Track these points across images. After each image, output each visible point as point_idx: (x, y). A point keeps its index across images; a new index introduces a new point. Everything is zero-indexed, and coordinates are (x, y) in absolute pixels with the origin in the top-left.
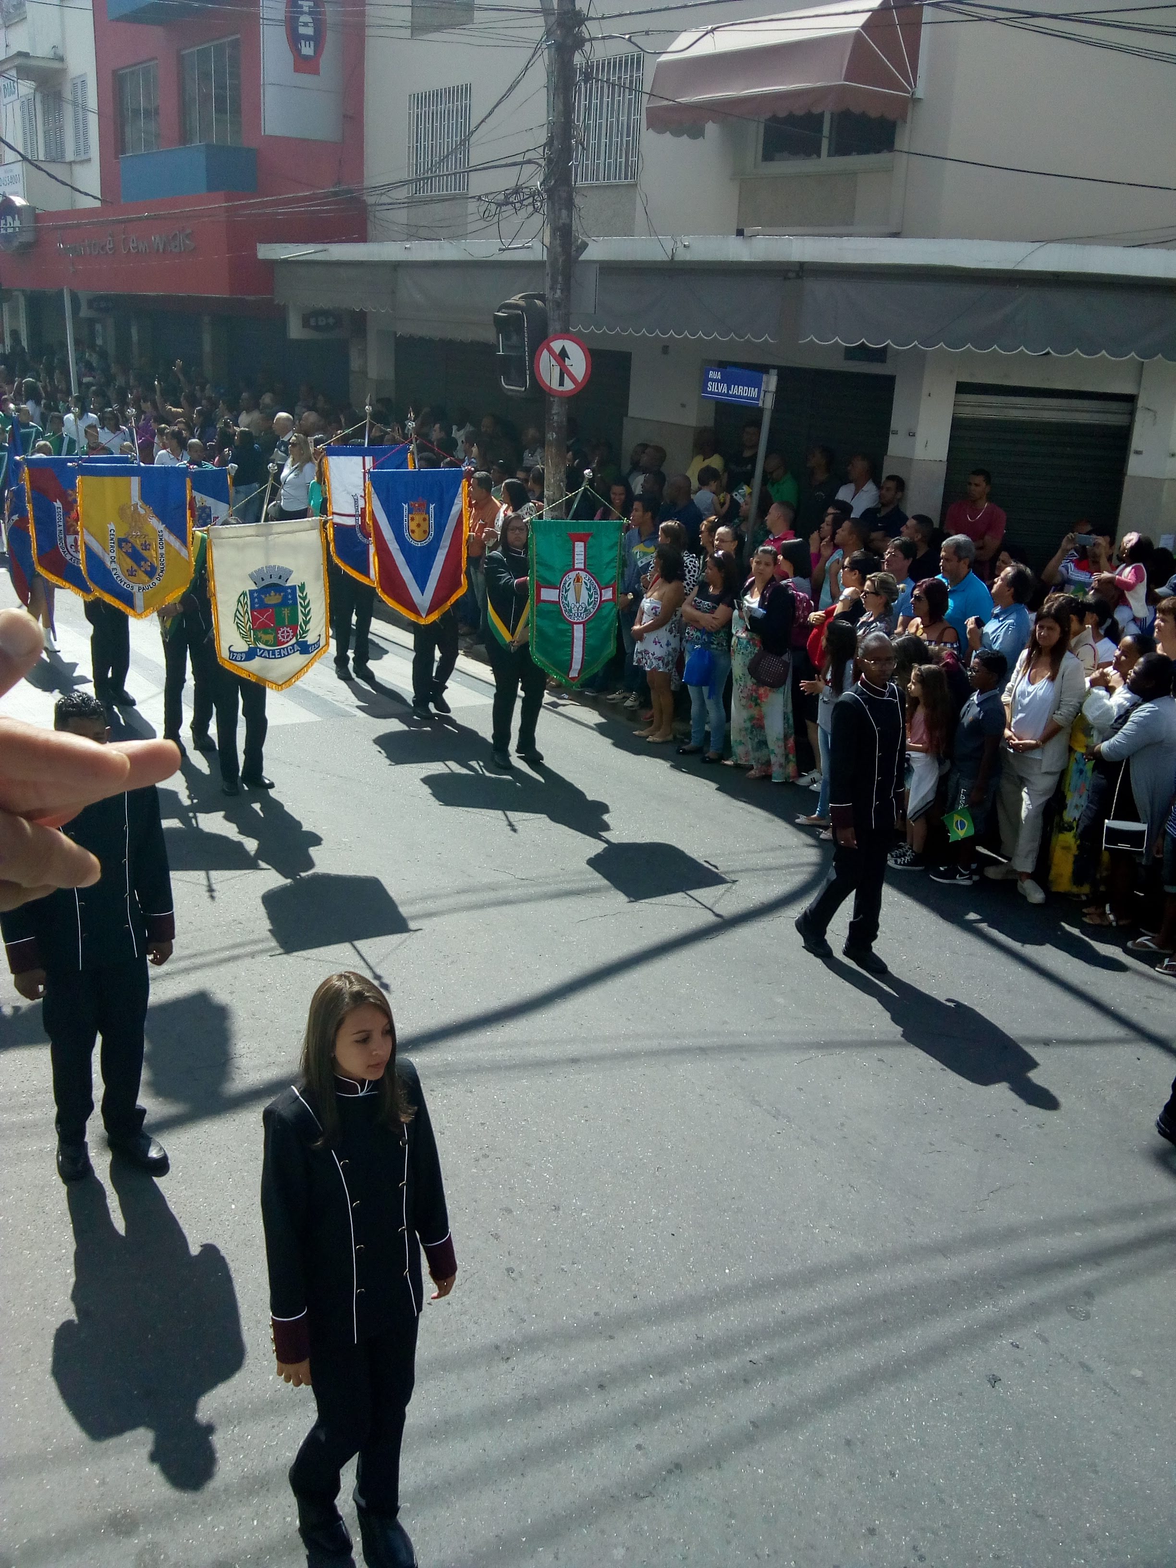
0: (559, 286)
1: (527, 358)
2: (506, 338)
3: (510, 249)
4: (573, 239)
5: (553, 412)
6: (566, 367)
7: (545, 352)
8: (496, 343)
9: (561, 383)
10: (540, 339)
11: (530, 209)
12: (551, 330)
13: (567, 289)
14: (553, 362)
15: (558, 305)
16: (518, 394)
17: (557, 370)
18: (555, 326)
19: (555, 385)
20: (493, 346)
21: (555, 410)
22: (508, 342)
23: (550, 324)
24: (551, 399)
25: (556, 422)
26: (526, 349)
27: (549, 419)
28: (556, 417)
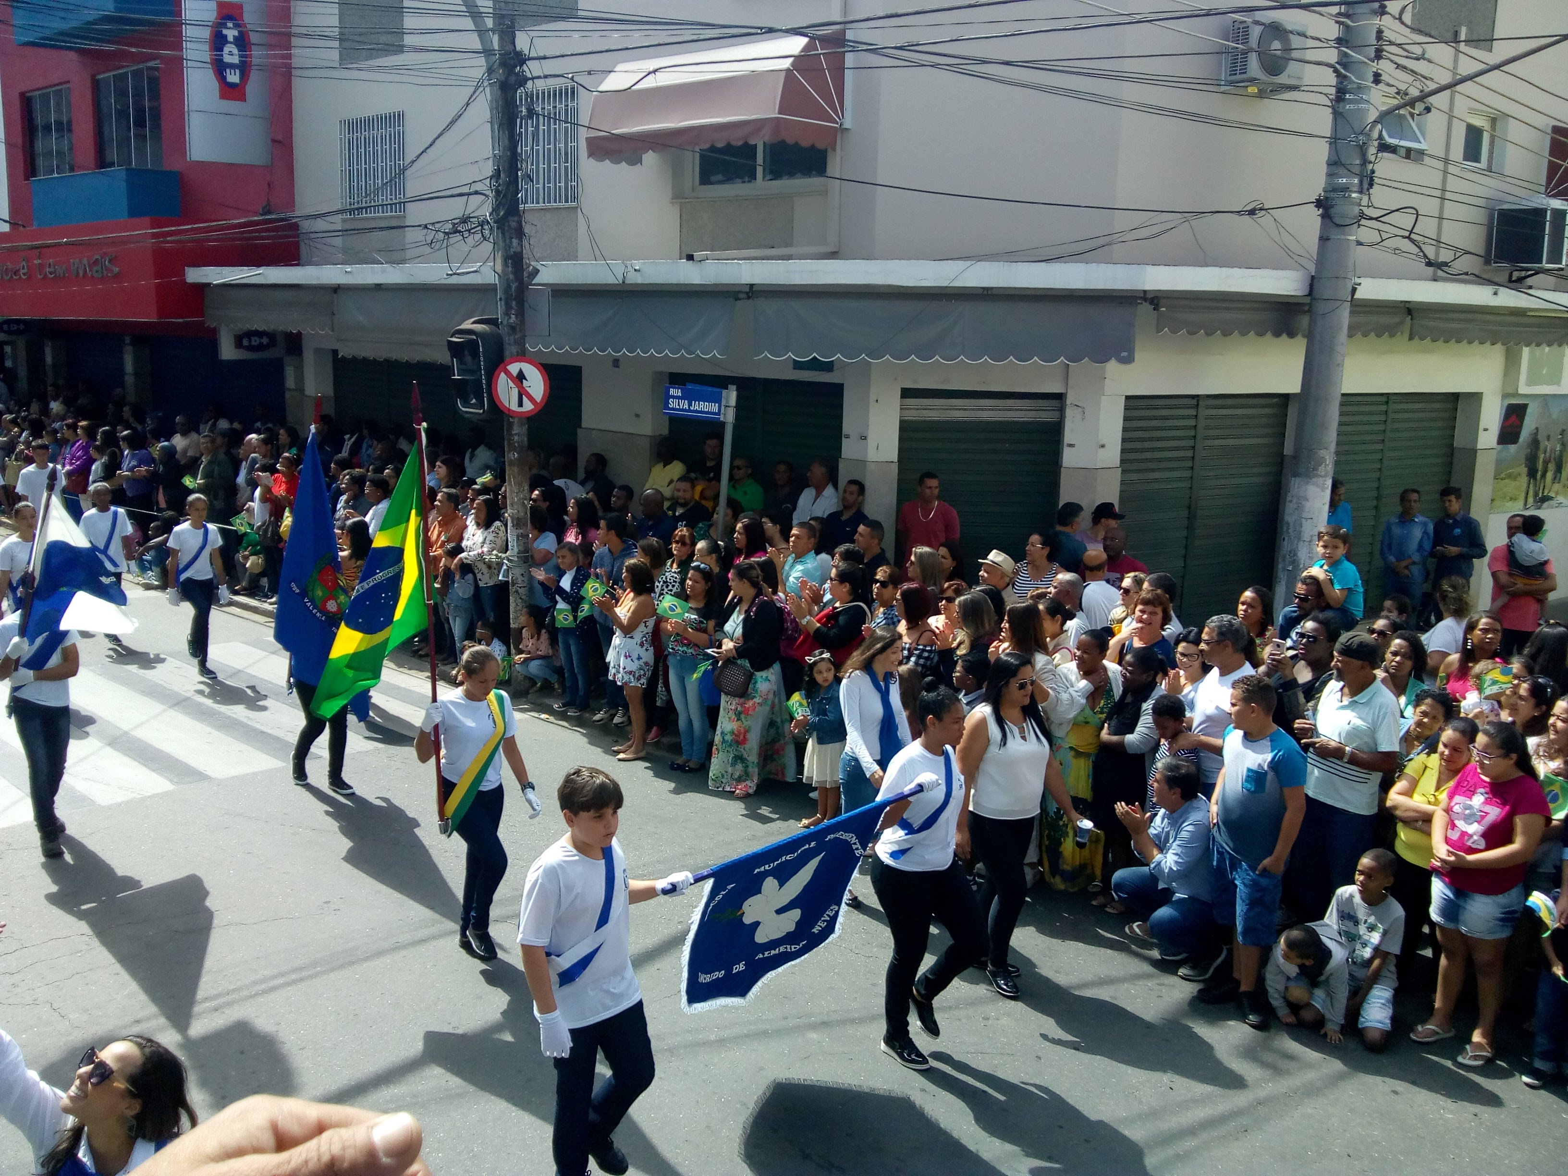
0: (513, 312)
1: (484, 381)
2: (461, 362)
3: (458, 274)
4: (524, 267)
5: (513, 433)
6: (523, 387)
7: (503, 375)
8: (449, 367)
9: (521, 404)
10: (497, 362)
11: (478, 236)
12: (507, 353)
13: (521, 314)
14: (511, 384)
15: (513, 329)
17: (515, 392)
18: (511, 350)
19: (514, 406)
20: (449, 369)
21: (516, 430)
22: (463, 367)
23: (506, 346)
24: (511, 420)
25: (518, 442)
26: (483, 372)
27: (509, 440)
28: (516, 438)
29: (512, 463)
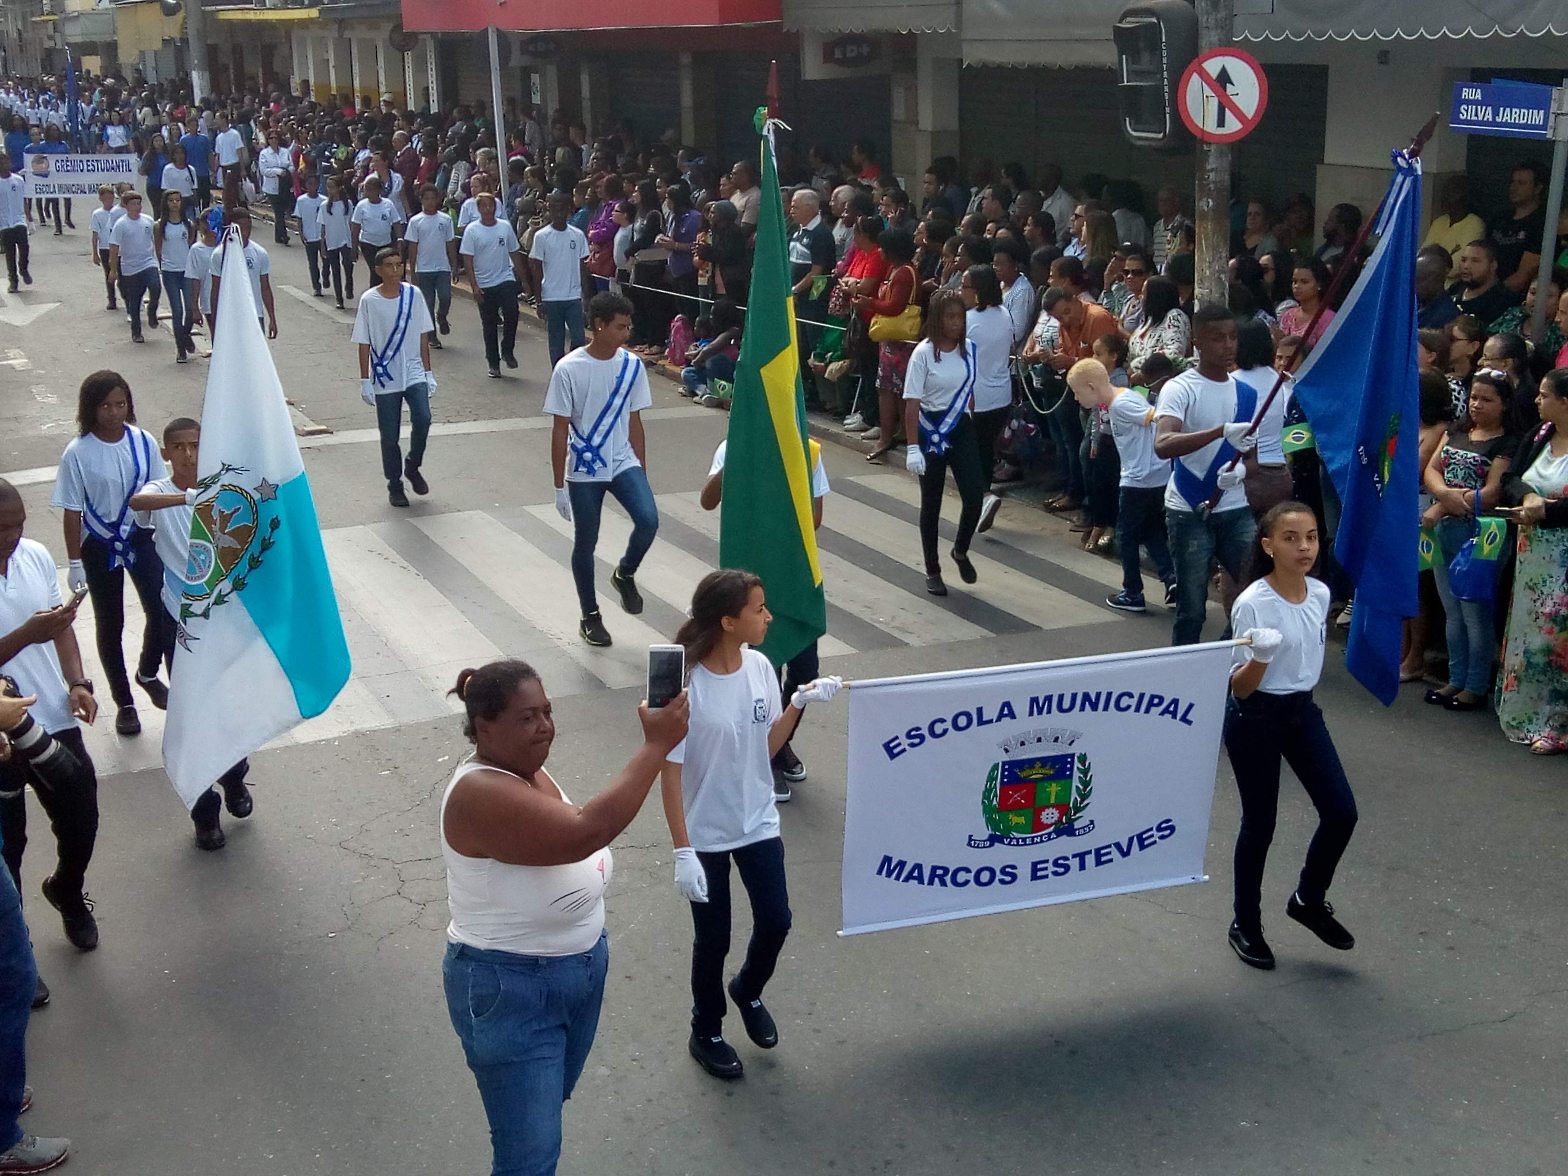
1: (1166, 89)
2: (1134, 57)
5: (1209, 167)
6: (1227, 96)
7: (1195, 77)
8: (1116, 71)
9: (1221, 123)
10: (1188, 57)
12: (1204, 43)
14: (1208, 91)
15: (1214, 3)
16: (1153, 144)
17: (1214, 103)
18: (1209, 38)
19: (1211, 126)
20: (1113, 74)
21: (1212, 163)
22: (1136, 67)
23: (1203, 32)
24: (1206, 148)
25: (1214, 182)
26: (1165, 73)
27: (1202, 179)
28: (1212, 176)
29: (1204, 216)
